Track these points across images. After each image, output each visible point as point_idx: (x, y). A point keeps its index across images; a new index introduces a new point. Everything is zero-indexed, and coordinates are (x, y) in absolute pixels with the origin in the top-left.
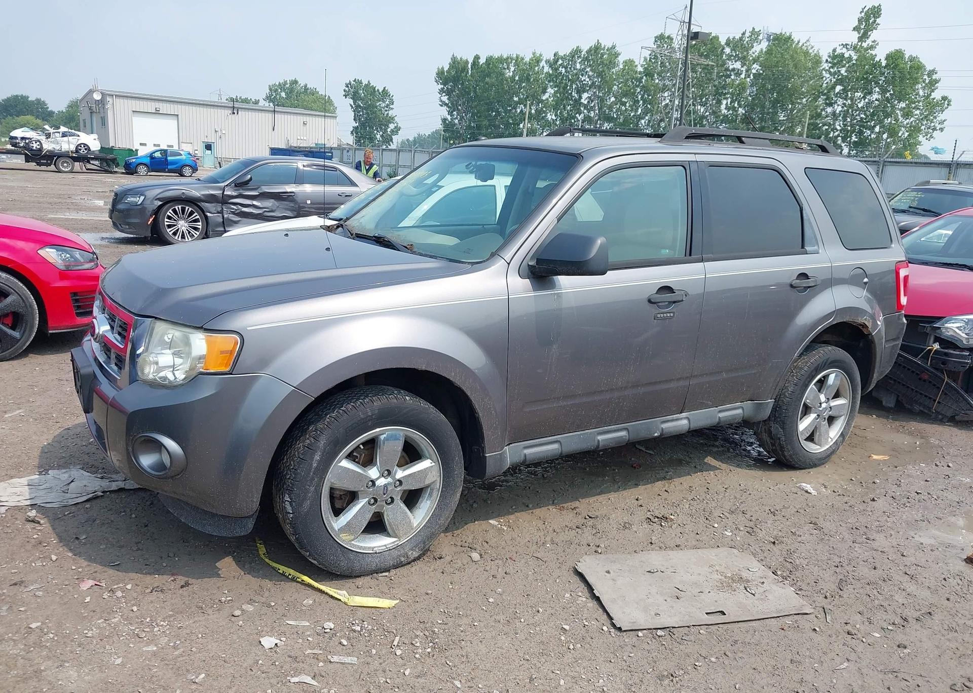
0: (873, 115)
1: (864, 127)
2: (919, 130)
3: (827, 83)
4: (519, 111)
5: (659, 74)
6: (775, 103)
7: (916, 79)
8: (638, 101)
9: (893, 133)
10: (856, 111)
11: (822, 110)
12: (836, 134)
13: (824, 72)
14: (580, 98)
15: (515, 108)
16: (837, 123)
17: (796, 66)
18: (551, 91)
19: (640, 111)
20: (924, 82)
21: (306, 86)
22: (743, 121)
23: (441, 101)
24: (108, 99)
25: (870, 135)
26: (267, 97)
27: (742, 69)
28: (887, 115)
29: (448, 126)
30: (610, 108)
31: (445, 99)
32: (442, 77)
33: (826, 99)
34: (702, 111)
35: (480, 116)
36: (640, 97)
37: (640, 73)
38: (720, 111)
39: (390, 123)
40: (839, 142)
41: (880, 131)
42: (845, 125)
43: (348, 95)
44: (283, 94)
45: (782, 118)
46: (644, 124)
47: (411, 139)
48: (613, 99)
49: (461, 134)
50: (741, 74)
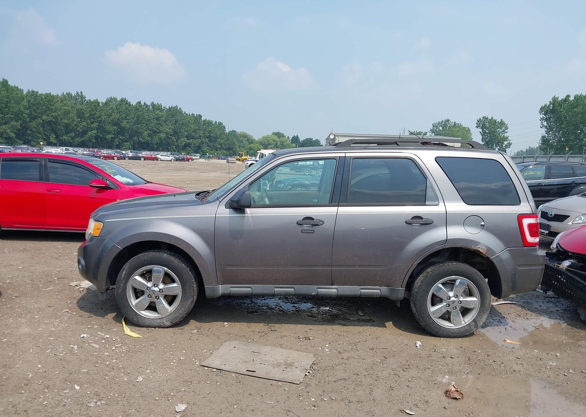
21: (455, 123)
23: (542, 125)
24: (337, 138)
26: (431, 130)
29: (545, 141)
31: (545, 124)
32: (544, 110)
35: (569, 134)
39: (505, 141)
43: (479, 126)
44: (441, 128)
47: (524, 150)
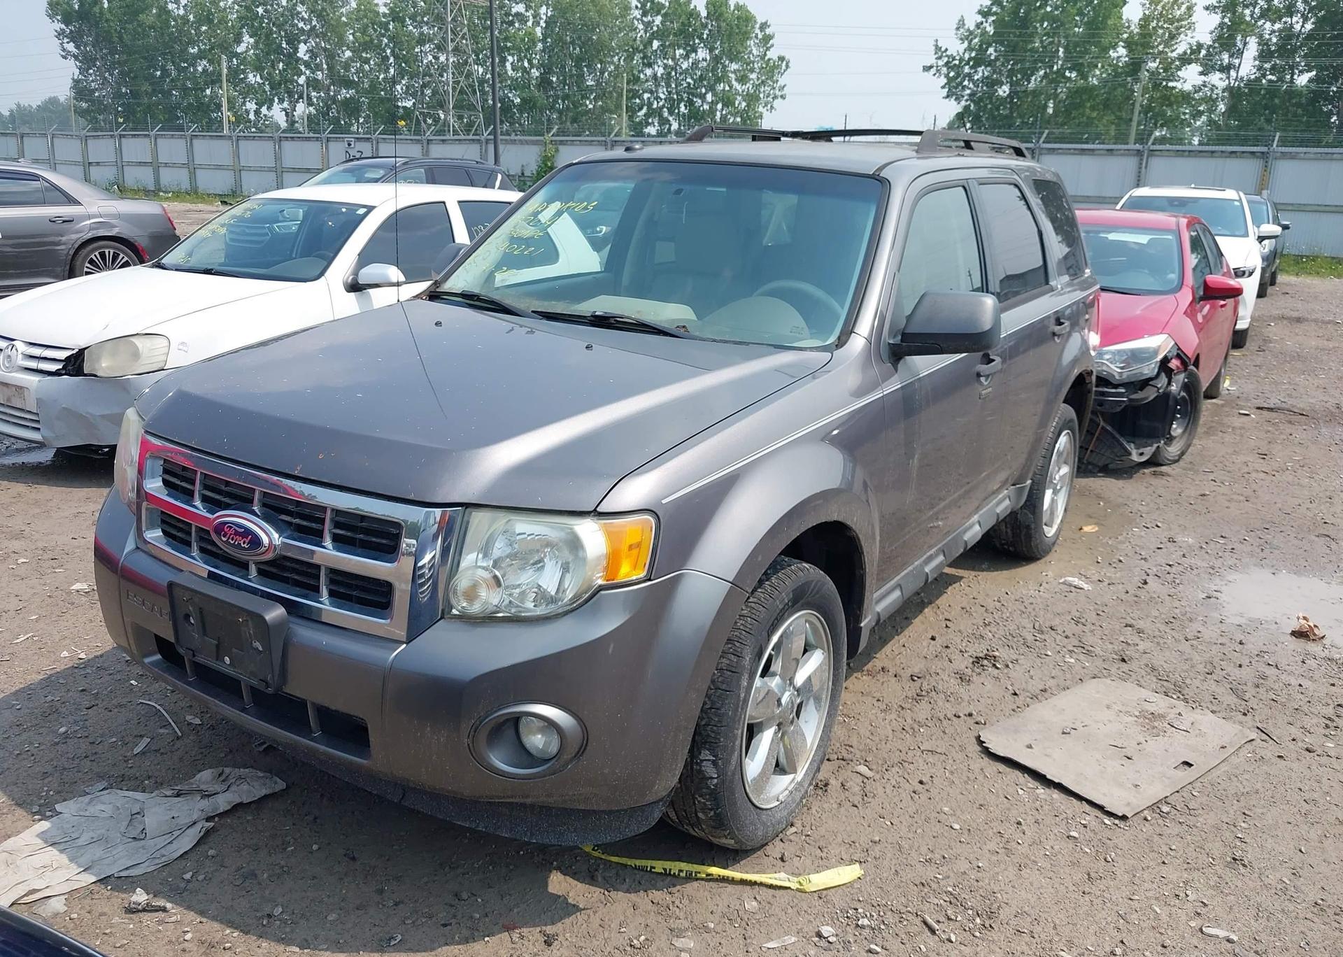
0: (701, 78)
1: (693, 95)
2: (758, 99)
3: (641, 36)
4: (200, 69)
5: (413, 18)
6: (579, 61)
7: (746, 33)
8: (388, 58)
9: (728, 102)
10: (681, 74)
11: (639, 72)
12: (661, 104)
13: (636, 22)
14: (296, 50)
15: (194, 65)
16: (660, 91)
17: (600, 13)
18: (248, 40)
19: (392, 71)
20: (756, 37)
22: (539, 86)
23: (64, 50)
25: (702, 105)
27: (528, 14)
28: (719, 80)
30: (347, 66)
32: (60, 10)
33: (643, 58)
34: (480, 73)
36: (388, 51)
37: (385, 15)
38: (506, 73)
40: (666, 114)
41: (712, 101)
42: (670, 93)
45: (590, 83)
46: (400, 91)
48: (348, 54)
49: (105, 106)
50: (528, 20)
